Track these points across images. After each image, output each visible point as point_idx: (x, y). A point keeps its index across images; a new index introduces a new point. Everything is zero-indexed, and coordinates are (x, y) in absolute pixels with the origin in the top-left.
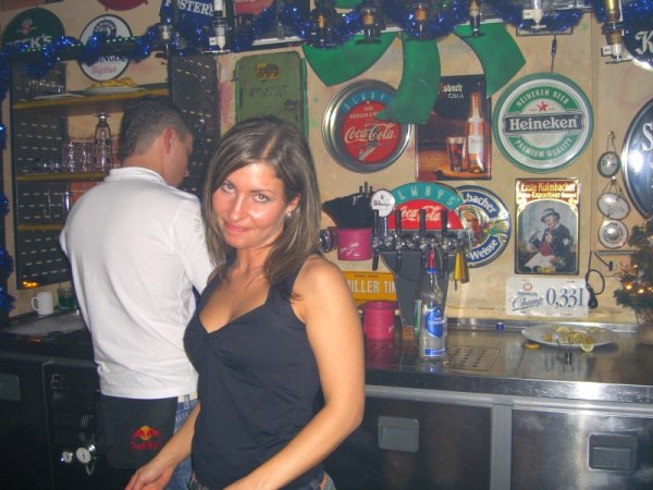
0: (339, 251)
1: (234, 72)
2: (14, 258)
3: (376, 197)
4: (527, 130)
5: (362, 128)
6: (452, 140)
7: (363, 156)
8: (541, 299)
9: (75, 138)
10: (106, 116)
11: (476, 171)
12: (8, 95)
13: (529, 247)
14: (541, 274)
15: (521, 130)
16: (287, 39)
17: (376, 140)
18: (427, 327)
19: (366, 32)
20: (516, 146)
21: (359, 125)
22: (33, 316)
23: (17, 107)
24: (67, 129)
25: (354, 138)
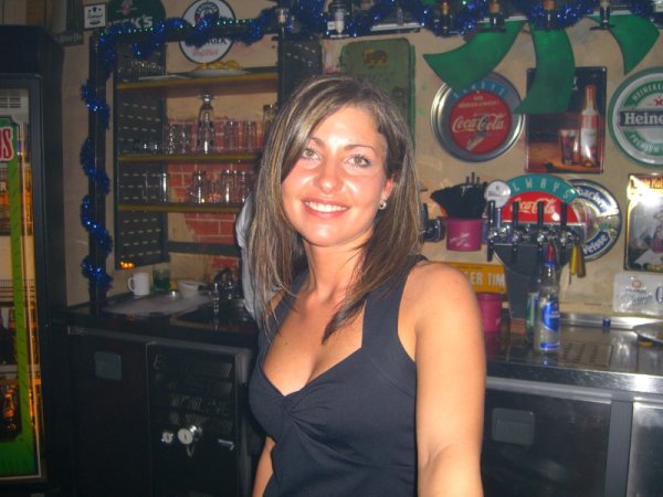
0: (448, 241)
1: (341, 58)
2: (113, 238)
3: (492, 188)
4: (643, 125)
5: (471, 118)
6: (564, 133)
7: (472, 145)
8: (650, 297)
9: (173, 120)
10: (211, 98)
11: (588, 164)
12: (112, 75)
13: (640, 244)
14: (652, 271)
15: (636, 125)
16: (406, 26)
17: (485, 131)
18: (543, 320)
19: (492, 20)
20: (631, 141)
21: (468, 114)
22: (128, 297)
23: (120, 87)
24: (166, 111)
25: (462, 128)
